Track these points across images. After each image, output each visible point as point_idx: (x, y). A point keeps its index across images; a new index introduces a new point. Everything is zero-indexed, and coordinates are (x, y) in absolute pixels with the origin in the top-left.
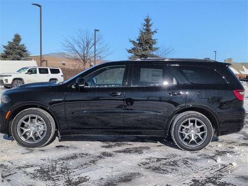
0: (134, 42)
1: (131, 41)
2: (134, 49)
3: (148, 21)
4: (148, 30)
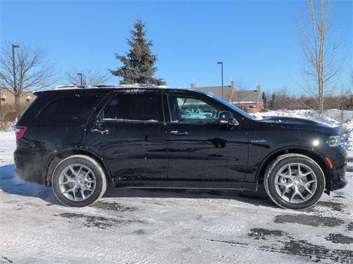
0: (123, 59)
1: (118, 57)
2: (124, 69)
3: (139, 27)
4: (141, 41)
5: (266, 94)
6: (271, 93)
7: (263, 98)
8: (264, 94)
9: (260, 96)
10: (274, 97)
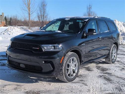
5: (7, 18)
6: (10, 17)
7: (5, 19)
8: (6, 17)
9: (4, 18)
10: (11, 19)
